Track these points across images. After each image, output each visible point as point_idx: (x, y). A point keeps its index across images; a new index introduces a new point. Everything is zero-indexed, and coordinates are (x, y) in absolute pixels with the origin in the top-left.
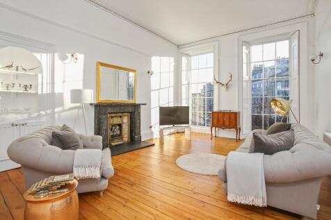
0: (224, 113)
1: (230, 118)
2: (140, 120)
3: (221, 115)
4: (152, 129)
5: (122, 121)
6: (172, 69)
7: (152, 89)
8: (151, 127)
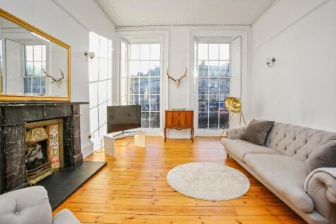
0: (179, 112)
1: (186, 117)
2: (79, 128)
3: (176, 115)
4: (92, 139)
5: (48, 133)
6: (110, 56)
7: (90, 80)
8: (90, 137)
